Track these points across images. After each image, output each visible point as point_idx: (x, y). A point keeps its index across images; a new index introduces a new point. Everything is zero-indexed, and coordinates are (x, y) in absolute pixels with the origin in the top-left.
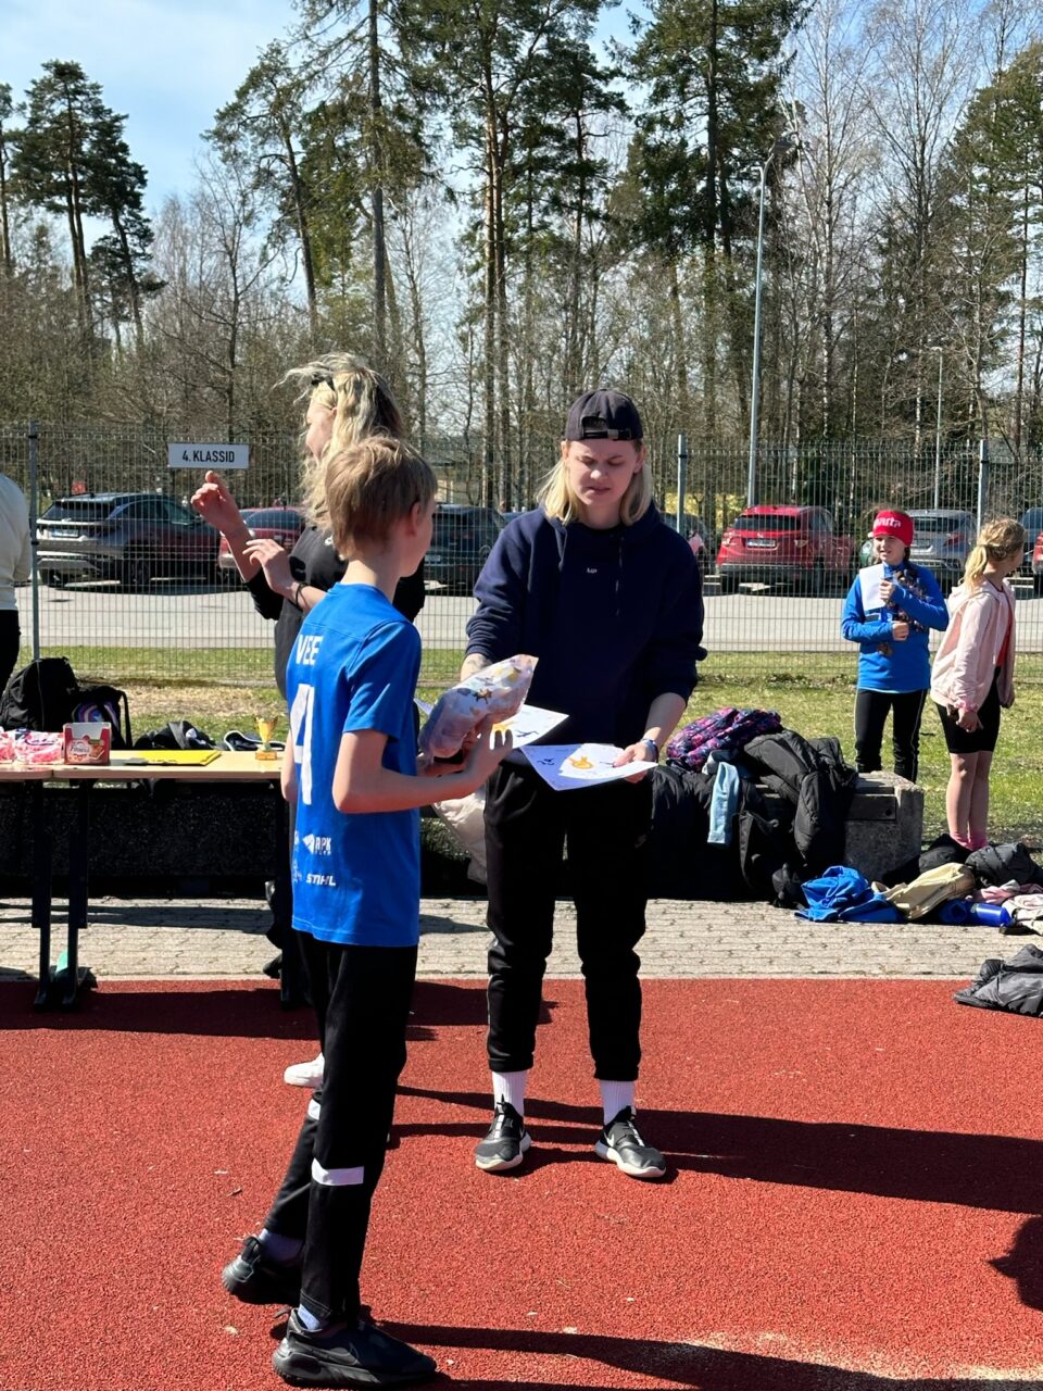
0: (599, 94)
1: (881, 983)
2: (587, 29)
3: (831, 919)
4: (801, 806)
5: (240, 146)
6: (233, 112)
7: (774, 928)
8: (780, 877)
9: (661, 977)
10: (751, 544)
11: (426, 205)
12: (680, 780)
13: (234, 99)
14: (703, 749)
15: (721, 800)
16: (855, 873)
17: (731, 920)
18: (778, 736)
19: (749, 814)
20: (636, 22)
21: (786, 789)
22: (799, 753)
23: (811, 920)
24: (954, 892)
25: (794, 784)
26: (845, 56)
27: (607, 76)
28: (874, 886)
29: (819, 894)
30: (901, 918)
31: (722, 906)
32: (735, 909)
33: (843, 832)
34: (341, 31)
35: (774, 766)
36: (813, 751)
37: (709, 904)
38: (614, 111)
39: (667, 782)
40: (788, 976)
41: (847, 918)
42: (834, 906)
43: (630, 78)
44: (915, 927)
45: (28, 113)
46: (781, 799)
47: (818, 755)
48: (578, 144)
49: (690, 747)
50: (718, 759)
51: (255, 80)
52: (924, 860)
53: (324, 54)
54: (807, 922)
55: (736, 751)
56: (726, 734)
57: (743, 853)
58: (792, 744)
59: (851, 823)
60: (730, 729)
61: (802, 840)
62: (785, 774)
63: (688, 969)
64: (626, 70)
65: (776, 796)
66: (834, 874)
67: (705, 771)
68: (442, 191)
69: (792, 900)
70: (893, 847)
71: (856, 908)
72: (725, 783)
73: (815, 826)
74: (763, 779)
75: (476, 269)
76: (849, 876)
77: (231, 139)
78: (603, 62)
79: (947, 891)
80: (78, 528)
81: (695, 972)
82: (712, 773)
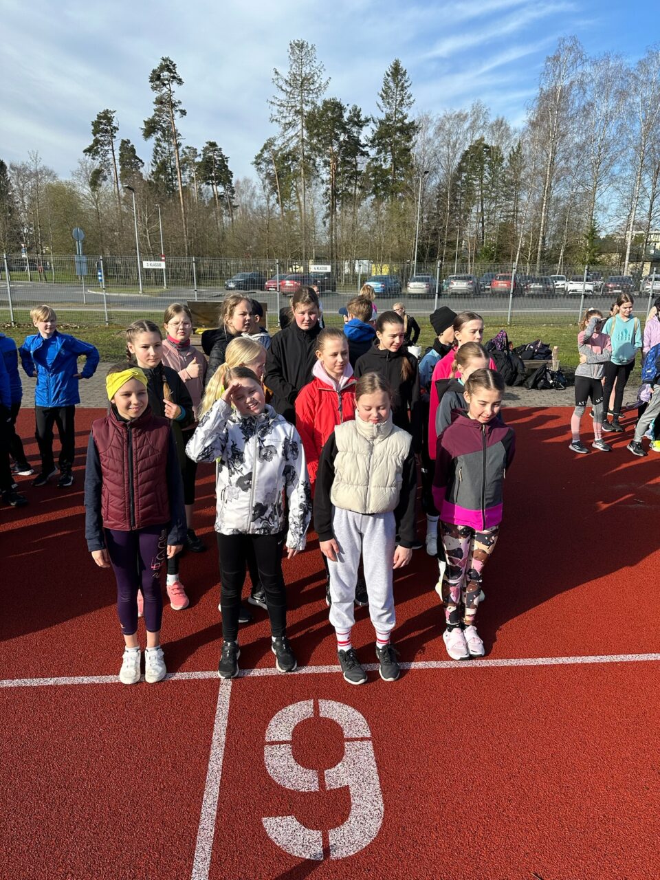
0: (362, 151)
2: (359, 132)
5: (262, 166)
6: (259, 156)
13: (260, 153)
20: (373, 131)
26: (429, 140)
27: (364, 146)
34: (293, 133)
38: (366, 156)
43: (370, 146)
45: (202, 156)
48: (355, 166)
51: (265, 147)
53: (288, 140)
64: (369, 145)
77: (259, 164)
78: (363, 142)
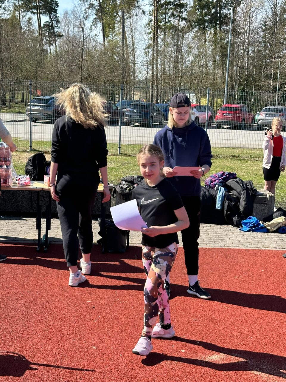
1: (262, 251)
3: (249, 231)
4: (241, 199)
7: (233, 233)
8: (235, 219)
9: (203, 247)
10: (225, 115)
11: (136, 15)
12: (208, 191)
14: (215, 183)
15: (219, 197)
16: (255, 218)
17: (221, 231)
18: (235, 180)
19: (227, 201)
21: (237, 194)
22: (241, 185)
23: (243, 231)
24: (283, 225)
25: (240, 193)
28: (261, 222)
29: (246, 224)
30: (268, 231)
31: (219, 226)
32: (223, 227)
33: (252, 207)
35: (234, 188)
36: (245, 184)
37: (215, 225)
39: (205, 191)
40: (237, 248)
41: (253, 231)
42: (250, 227)
44: (272, 234)
46: (236, 197)
47: (246, 185)
49: (211, 182)
50: (219, 186)
52: (275, 215)
54: (242, 232)
55: (224, 184)
56: (221, 179)
57: (225, 212)
58: (239, 182)
59: (255, 204)
60: (223, 177)
61: (242, 209)
62: (237, 190)
63: (210, 245)
65: (235, 196)
66: (250, 218)
67: (215, 189)
68: (141, 11)
69: (238, 225)
70: (266, 211)
71: (256, 228)
72: (221, 192)
73: (245, 205)
74: (231, 191)
75: (150, 33)
76: (254, 219)
79: (281, 224)
80: (41, 106)
81: (213, 246)
82: (217, 190)
